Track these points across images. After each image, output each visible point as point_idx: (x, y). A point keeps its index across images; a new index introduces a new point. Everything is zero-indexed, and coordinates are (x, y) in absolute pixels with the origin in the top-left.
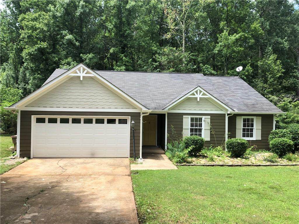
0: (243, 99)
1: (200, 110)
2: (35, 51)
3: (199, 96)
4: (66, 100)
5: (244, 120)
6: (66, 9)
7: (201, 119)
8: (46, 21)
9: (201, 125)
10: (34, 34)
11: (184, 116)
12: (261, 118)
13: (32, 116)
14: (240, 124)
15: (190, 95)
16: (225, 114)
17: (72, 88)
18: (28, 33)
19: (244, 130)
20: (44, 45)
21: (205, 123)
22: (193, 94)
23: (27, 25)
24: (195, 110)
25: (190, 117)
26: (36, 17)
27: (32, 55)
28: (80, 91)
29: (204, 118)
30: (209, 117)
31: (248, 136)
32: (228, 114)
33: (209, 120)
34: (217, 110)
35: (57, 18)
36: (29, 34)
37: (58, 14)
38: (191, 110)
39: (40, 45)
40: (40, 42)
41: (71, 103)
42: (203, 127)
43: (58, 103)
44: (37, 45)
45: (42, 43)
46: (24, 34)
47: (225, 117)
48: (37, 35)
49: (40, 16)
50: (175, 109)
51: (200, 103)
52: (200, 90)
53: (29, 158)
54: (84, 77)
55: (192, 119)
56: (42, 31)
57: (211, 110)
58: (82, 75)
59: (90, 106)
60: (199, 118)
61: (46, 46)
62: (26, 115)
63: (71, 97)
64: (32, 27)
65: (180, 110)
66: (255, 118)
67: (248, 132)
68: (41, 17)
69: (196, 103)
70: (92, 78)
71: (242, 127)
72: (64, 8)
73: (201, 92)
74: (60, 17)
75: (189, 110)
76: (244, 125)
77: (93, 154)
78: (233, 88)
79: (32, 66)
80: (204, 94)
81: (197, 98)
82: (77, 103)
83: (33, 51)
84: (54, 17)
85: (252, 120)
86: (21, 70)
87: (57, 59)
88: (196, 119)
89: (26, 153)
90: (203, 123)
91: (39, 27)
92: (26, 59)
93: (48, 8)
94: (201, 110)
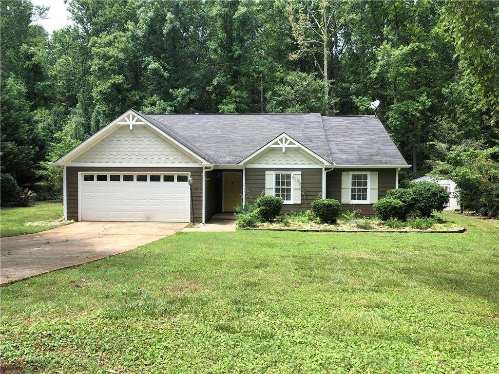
0: (361, 147)
1: (287, 164)
2: (108, 88)
3: (284, 146)
4: (115, 153)
5: (354, 177)
6: (150, 26)
7: (289, 176)
8: (122, 46)
9: (289, 183)
10: (107, 64)
11: (267, 172)
12: (377, 173)
13: (79, 173)
14: (347, 183)
15: (273, 144)
16: (322, 169)
17: (123, 139)
18: (99, 64)
19: (353, 191)
20: (120, 79)
21: (294, 181)
22: (277, 143)
23: (97, 53)
24: (282, 164)
25: (274, 173)
26: (110, 40)
27: (104, 94)
28: (131, 143)
29: (293, 173)
30: (300, 173)
31: (359, 199)
32: (326, 169)
33: (300, 178)
34: (311, 164)
35: (138, 39)
36: (100, 66)
37: (140, 33)
38: (275, 164)
39: (114, 80)
40: (114, 75)
41: (120, 157)
42: (292, 186)
43: (107, 157)
44: (111, 81)
45: (117, 77)
46: (94, 64)
47: (322, 172)
48: (110, 65)
49: (115, 38)
50: (255, 164)
51: (289, 155)
52: (285, 138)
53: (77, 221)
54: (134, 126)
55: (277, 176)
56: (117, 60)
57: (302, 164)
58: (131, 123)
59: (135, 161)
60: (287, 175)
61: (121, 81)
62: (73, 172)
63: (120, 149)
64: (104, 55)
65: (261, 164)
66: (368, 173)
67: (359, 192)
68: (117, 39)
69: (281, 155)
70: (145, 127)
71: (350, 186)
72: (147, 24)
73: (286, 140)
74: (144, 37)
75: (273, 164)
76: (354, 184)
77: (148, 218)
78: (356, 133)
79: (104, 109)
80: (291, 143)
81: (281, 148)
82: (127, 157)
83: (105, 89)
84: (134, 37)
85: (365, 177)
86: (94, 115)
87: (138, 97)
88: (283, 176)
89: (73, 215)
90: (292, 180)
91: (113, 55)
92: (97, 101)
93: (126, 26)
94: (289, 164)
